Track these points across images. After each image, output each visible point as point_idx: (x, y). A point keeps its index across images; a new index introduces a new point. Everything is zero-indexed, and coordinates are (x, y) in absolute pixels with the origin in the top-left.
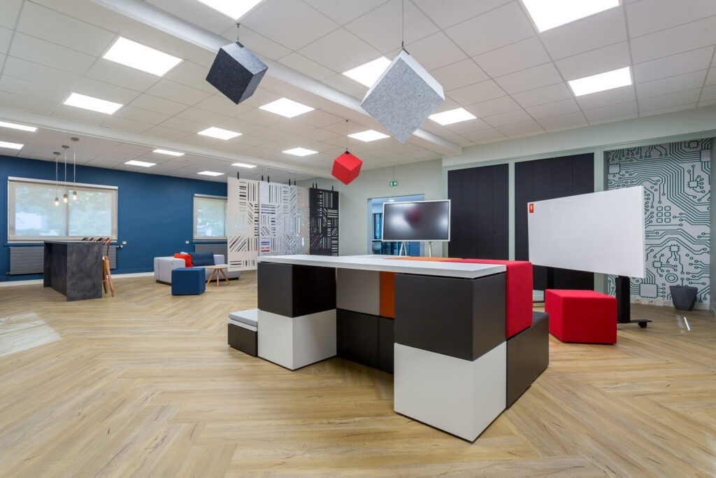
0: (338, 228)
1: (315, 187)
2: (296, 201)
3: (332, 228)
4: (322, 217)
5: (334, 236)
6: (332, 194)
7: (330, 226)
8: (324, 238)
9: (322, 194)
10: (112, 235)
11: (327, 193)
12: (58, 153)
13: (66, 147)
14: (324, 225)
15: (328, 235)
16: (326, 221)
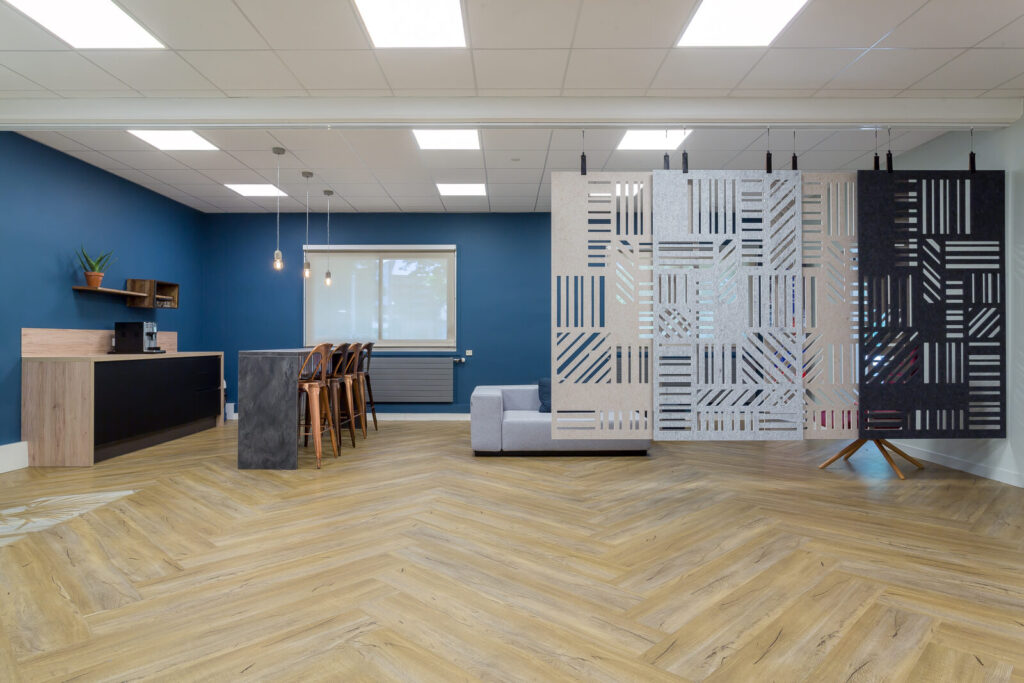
0: (1001, 309)
1: (883, 167)
2: (796, 222)
3: (971, 308)
4: (918, 273)
5: (979, 336)
6: (968, 182)
7: (961, 301)
8: (926, 346)
9: (917, 188)
10: (448, 337)
11: (942, 182)
12: (329, 193)
13: (308, 175)
14: (926, 297)
15: (949, 335)
16: (938, 285)
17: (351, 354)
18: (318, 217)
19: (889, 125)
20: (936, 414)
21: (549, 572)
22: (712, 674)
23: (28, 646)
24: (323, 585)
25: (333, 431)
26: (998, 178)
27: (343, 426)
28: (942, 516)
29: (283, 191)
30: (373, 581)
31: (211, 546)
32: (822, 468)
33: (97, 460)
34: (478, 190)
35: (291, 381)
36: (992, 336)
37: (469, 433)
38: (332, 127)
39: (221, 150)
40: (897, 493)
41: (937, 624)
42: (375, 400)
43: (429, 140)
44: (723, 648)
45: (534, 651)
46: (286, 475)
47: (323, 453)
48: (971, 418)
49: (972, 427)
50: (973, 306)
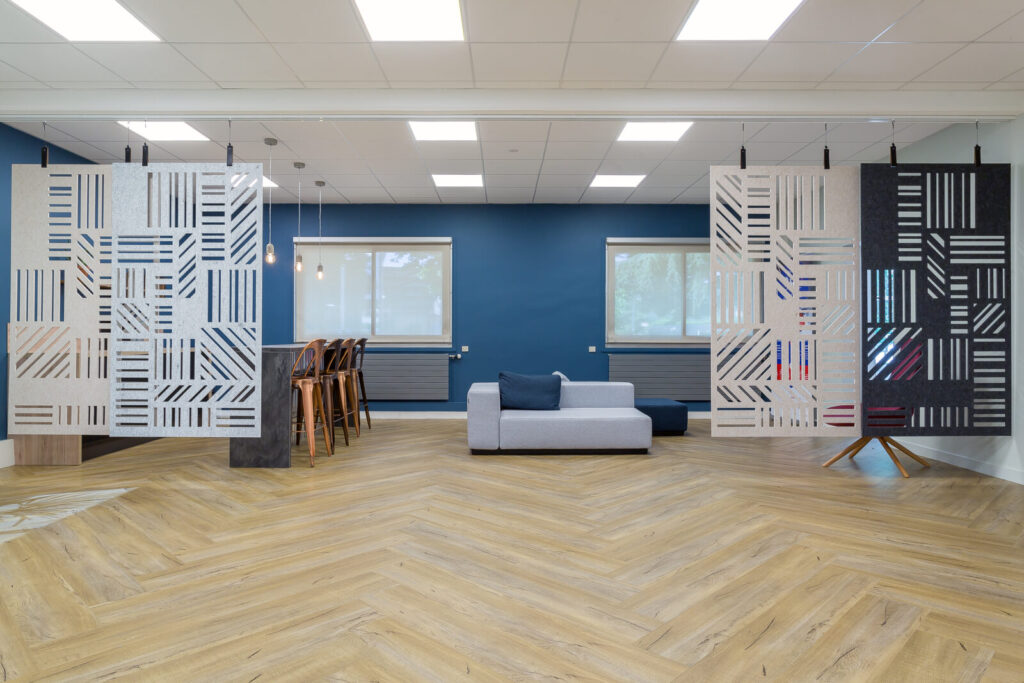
0: (1006, 304)
3: (976, 304)
4: (921, 268)
5: (984, 332)
6: (973, 176)
7: (966, 297)
8: (930, 342)
9: (921, 181)
10: (443, 333)
11: (946, 175)
12: (321, 184)
13: (299, 165)
14: (930, 292)
15: (954, 331)
16: (943, 280)
17: (344, 350)
18: (310, 208)
19: (893, 118)
20: (940, 410)
21: (548, 566)
22: (704, 659)
23: (37, 633)
24: (323, 578)
25: (326, 429)
26: (1004, 171)
27: (337, 425)
28: (943, 513)
29: (275, 182)
30: (371, 574)
31: (209, 541)
32: (827, 466)
33: (85, 458)
34: (475, 181)
35: (284, 378)
36: (997, 331)
37: (466, 431)
38: (325, 119)
39: (212, 140)
40: (900, 491)
41: (926, 614)
42: (368, 398)
43: (424, 131)
44: (716, 635)
45: (532, 638)
46: (279, 473)
47: (317, 451)
48: (976, 416)
49: (976, 424)
50: (977, 301)
